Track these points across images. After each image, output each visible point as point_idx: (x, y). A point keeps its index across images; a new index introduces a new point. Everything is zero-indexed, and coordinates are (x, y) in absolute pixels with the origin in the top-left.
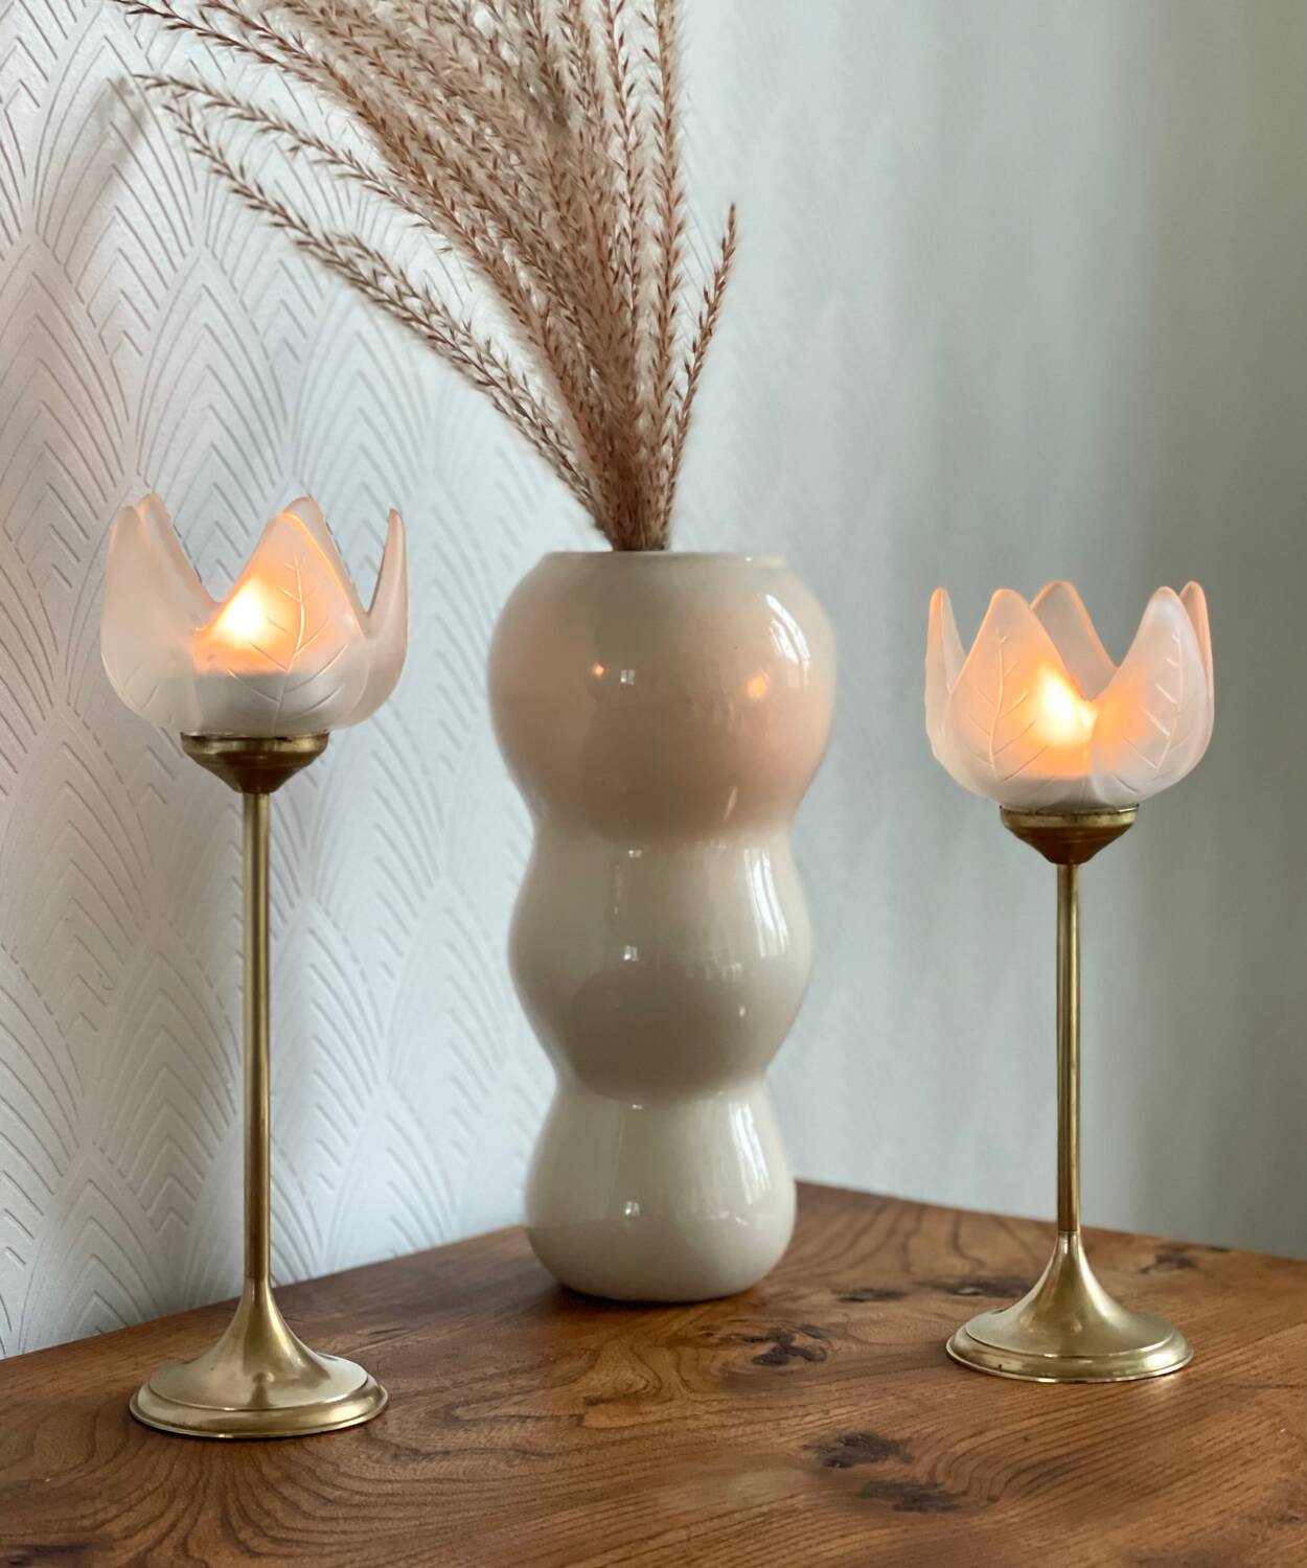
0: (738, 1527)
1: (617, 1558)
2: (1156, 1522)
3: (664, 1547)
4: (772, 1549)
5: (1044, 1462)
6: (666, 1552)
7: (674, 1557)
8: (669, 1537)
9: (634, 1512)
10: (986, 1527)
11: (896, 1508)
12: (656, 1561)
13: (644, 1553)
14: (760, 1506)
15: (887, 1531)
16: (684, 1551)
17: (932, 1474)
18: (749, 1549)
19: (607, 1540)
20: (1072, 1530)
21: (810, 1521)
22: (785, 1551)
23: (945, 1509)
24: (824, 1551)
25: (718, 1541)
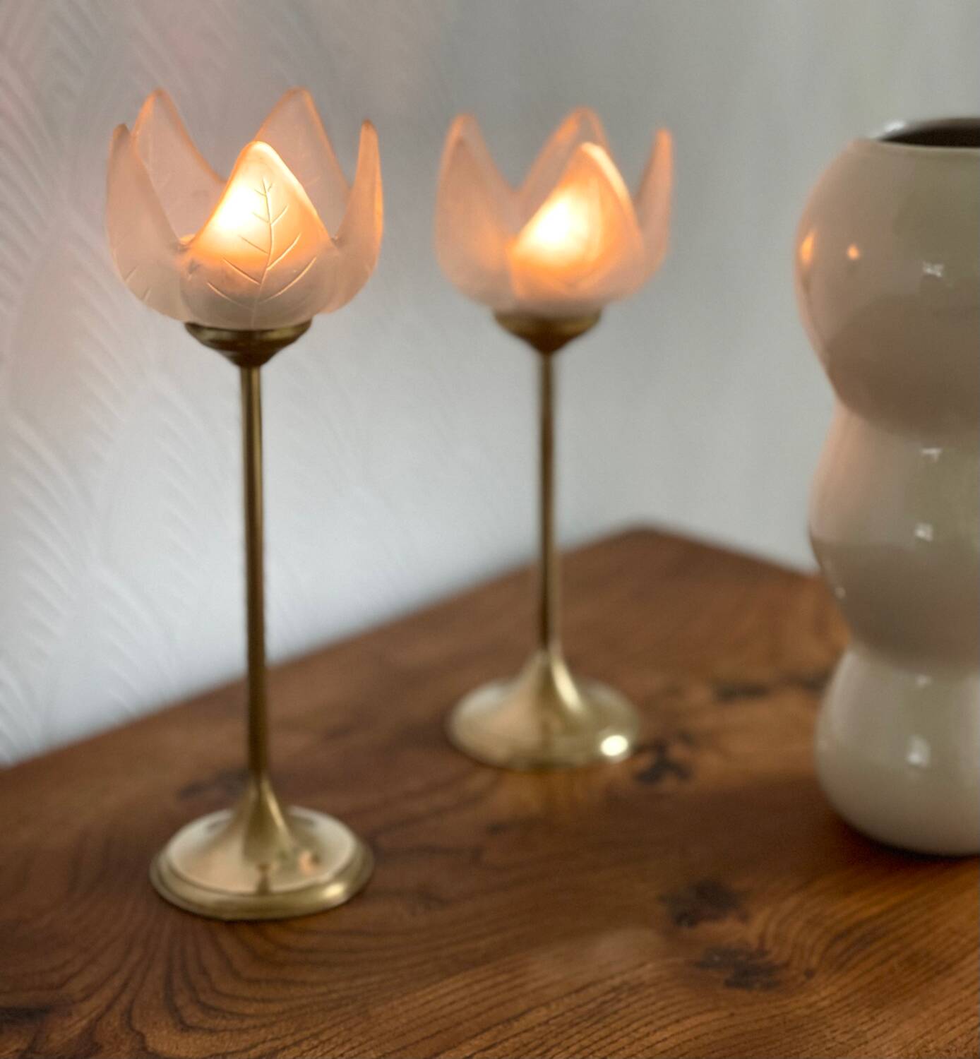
0: (592, 1006)
1: (485, 1044)
2: (945, 1010)
3: (525, 1031)
4: (615, 1037)
5: (859, 924)
6: (526, 1037)
7: (533, 1045)
8: (532, 1018)
9: (507, 981)
10: (799, 1012)
11: (728, 984)
12: (517, 1049)
13: (507, 1040)
14: (612, 977)
15: (715, 1015)
16: (542, 1038)
17: (762, 938)
18: (595, 1038)
19: (479, 1020)
20: (872, 1019)
21: (653, 999)
22: (625, 1040)
23: (767, 987)
24: (658, 1042)
25: (572, 1025)
